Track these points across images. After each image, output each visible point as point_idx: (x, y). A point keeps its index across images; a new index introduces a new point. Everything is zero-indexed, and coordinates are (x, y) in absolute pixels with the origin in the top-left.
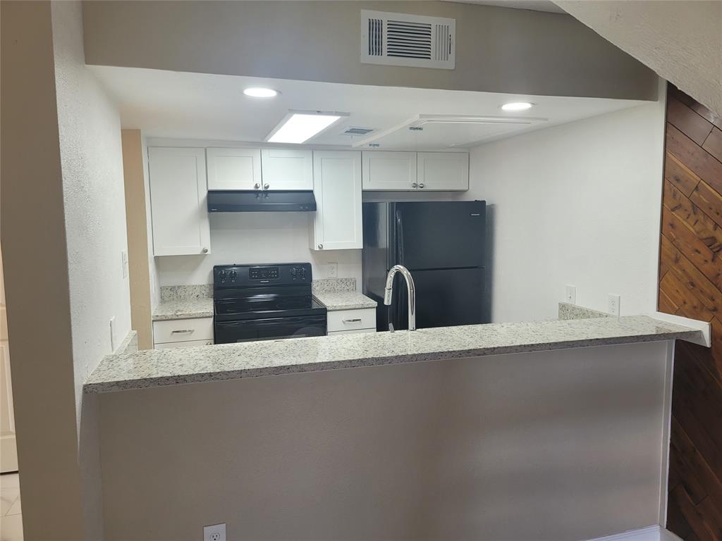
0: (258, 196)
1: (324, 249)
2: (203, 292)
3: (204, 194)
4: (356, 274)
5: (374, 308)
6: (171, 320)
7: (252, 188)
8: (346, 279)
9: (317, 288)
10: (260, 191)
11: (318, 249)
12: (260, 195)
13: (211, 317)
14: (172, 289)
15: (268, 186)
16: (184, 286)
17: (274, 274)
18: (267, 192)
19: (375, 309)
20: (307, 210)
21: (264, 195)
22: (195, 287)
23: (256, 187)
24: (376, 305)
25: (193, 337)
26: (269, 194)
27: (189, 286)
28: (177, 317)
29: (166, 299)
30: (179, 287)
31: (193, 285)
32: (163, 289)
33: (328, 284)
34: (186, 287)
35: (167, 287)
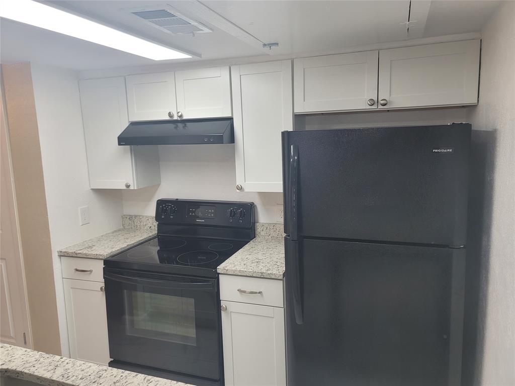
6: (73, 257)
7: (166, 117)
11: (238, 191)
14: (131, 217)
15: (182, 115)
16: (139, 216)
17: (211, 213)
20: (213, 143)
27: (143, 217)
29: (126, 227)
30: (136, 216)
31: (147, 217)
32: (124, 217)
33: (275, 230)
34: (141, 217)
35: (127, 216)
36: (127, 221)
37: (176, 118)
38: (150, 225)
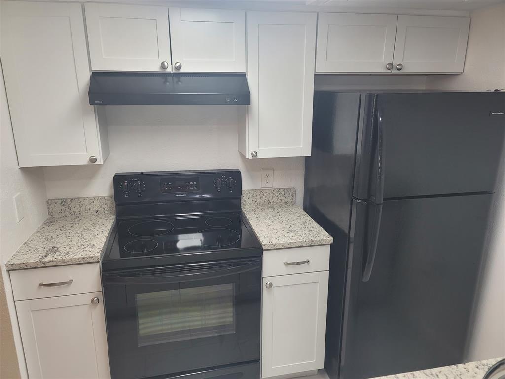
0: (166, 82)
1: (259, 157)
2: (104, 206)
3: (85, 78)
4: (298, 184)
5: (328, 244)
6: (36, 268)
7: (156, 68)
8: (284, 189)
9: (248, 201)
10: (169, 74)
11: (251, 157)
12: (170, 79)
13: (98, 262)
14: (63, 202)
15: (180, 67)
16: (79, 198)
17: (193, 185)
18: (178, 75)
19: (329, 247)
20: (236, 103)
21: (175, 80)
22: (93, 200)
23: (163, 66)
24: (332, 242)
25: (71, 289)
26: (183, 79)
27: (85, 199)
28: (44, 265)
29: (56, 216)
30: (72, 200)
31: (91, 198)
32: (49, 203)
33: (261, 196)
34: (81, 200)
35: (56, 201)
36: (57, 208)
37: (170, 69)
38: (96, 209)
